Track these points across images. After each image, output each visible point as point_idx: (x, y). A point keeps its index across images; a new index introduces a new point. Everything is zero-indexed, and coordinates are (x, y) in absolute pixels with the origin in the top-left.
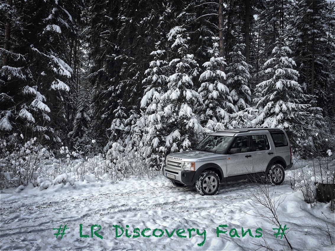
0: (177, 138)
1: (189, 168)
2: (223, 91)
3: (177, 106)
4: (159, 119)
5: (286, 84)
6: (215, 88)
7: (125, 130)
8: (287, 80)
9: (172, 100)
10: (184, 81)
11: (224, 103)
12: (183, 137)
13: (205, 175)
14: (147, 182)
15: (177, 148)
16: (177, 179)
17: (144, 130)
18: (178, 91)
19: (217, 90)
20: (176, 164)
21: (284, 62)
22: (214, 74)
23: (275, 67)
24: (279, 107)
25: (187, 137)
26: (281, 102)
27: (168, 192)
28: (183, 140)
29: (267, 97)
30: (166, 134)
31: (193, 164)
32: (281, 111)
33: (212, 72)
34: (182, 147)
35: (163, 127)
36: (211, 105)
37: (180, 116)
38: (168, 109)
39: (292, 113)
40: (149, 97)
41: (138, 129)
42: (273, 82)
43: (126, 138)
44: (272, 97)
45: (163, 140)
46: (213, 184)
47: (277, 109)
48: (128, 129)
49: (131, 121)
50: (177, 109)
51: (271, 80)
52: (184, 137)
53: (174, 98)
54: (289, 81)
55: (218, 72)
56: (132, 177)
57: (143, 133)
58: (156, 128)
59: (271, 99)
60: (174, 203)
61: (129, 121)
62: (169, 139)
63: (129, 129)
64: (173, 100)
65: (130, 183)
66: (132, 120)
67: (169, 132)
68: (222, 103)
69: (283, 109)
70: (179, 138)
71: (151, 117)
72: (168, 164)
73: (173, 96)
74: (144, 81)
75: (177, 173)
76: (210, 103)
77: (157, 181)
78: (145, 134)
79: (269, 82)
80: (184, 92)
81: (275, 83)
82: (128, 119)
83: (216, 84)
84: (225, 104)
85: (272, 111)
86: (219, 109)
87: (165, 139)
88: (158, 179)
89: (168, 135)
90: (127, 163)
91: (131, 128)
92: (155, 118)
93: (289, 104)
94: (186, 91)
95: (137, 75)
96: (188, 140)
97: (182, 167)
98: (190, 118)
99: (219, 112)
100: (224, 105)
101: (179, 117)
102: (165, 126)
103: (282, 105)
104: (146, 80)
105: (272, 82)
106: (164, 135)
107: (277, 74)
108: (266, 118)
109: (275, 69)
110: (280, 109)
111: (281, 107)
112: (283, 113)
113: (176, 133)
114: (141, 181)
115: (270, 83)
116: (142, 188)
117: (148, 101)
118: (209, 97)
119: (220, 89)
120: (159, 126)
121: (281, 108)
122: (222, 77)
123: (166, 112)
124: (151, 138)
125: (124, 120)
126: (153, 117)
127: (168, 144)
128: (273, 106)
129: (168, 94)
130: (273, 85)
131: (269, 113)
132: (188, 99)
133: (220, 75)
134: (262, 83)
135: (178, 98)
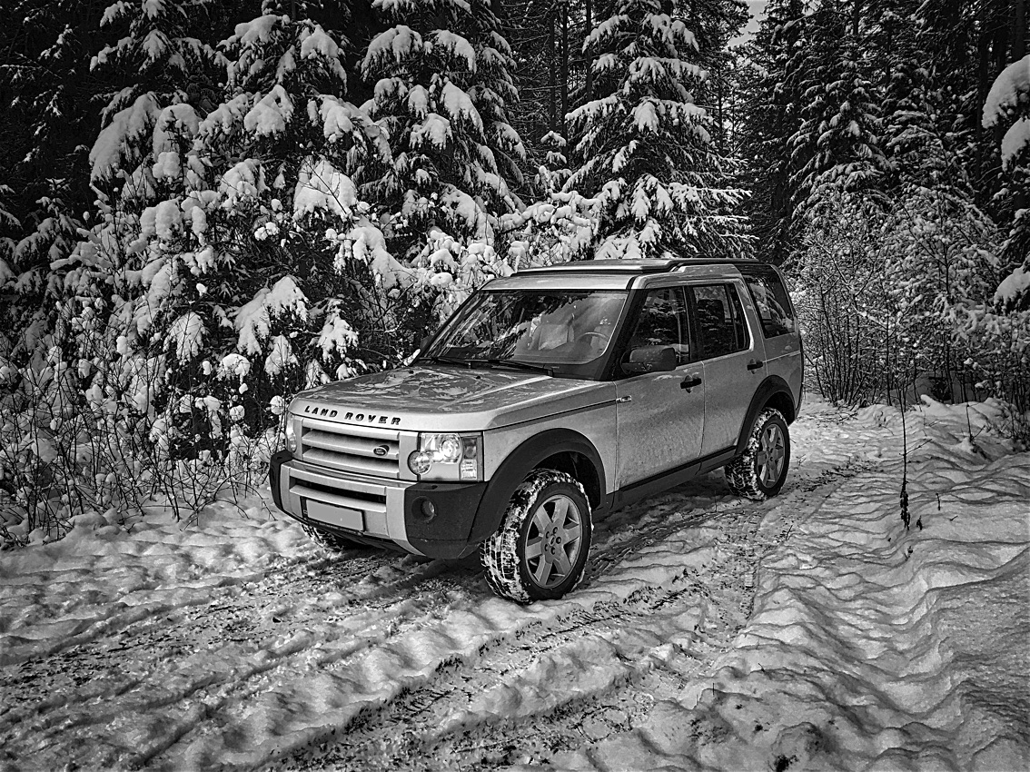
0: (288, 312)
1: (445, 463)
2: (466, 117)
3: (282, 169)
4: (199, 226)
5: (668, 115)
6: (434, 105)
7: (18, 286)
8: (668, 102)
9: (256, 137)
10: (306, 51)
11: (468, 173)
12: (317, 311)
13: (533, 499)
14: (170, 540)
15: (294, 359)
16: (376, 529)
17: (119, 284)
18: (284, 100)
19: (442, 111)
20: (368, 450)
21: (659, 30)
22: (428, 44)
23: (626, 50)
24: (646, 198)
25: (338, 311)
26: (652, 180)
27: (324, 604)
28: (319, 323)
29: (597, 162)
30: (236, 298)
31: (470, 443)
32: (652, 213)
33: (416, 34)
34: (318, 353)
35: (220, 264)
36: (422, 174)
37: (298, 214)
38: (239, 180)
39: (687, 220)
40: (133, 133)
41: (84, 279)
42: (621, 106)
43: (26, 324)
44: (619, 161)
45: (225, 322)
46: (567, 535)
47: (640, 207)
48: (33, 284)
49: (44, 246)
50: (280, 182)
51: (613, 98)
52: (321, 311)
53: (264, 129)
54: (675, 104)
55: (444, 36)
56: (84, 524)
57: (114, 298)
58: (183, 271)
59: (615, 169)
60: (407, 700)
61: (34, 247)
62: (251, 318)
63: (38, 281)
64: (262, 137)
65: (71, 558)
66: (52, 241)
67: (248, 291)
68: (460, 169)
69: (660, 206)
70: (302, 312)
71: (159, 217)
72: (306, 448)
73: (263, 118)
74: (100, 58)
75: (380, 500)
76: (418, 164)
77: (225, 532)
78: (126, 299)
79: (608, 106)
80: (311, 104)
81: (629, 109)
82: (32, 238)
83: (439, 90)
84: (473, 174)
85: (620, 214)
86: (454, 194)
87: (232, 319)
88: (225, 519)
89: (244, 302)
90: (44, 450)
91: (50, 277)
92: (176, 219)
93: (675, 190)
94: (319, 103)
95: (60, 41)
96: (341, 324)
97: (403, 461)
98: (349, 224)
99: (454, 205)
100: (468, 178)
101: (295, 217)
102: (228, 258)
103: (654, 191)
104: (111, 56)
105: (616, 105)
106: (227, 302)
107: (634, 78)
108: (599, 238)
109: (628, 59)
110: (649, 204)
111: (653, 198)
112: (658, 218)
113: (286, 293)
114: (138, 537)
115: (611, 109)
116: (157, 598)
117: (128, 152)
118: (413, 141)
119: (453, 112)
120: (202, 259)
121: (654, 203)
122: (462, 61)
123: (231, 195)
124: (160, 315)
125: (11, 244)
126: (169, 213)
127: (248, 340)
128: (626, 193)
129: (235, 111)
130: (622, 116)
131: (611, 221)
132: (333, 139)
133: (450, 49)
134: (585, 107)
135: (282, 128)
